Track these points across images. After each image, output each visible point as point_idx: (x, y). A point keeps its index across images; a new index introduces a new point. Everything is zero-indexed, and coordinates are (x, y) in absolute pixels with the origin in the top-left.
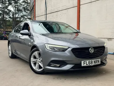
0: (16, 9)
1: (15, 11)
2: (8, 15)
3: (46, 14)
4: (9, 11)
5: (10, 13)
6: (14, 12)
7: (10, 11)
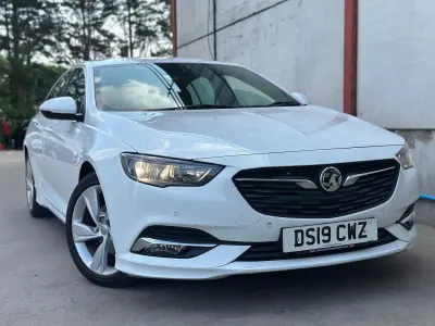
0: (134, 30)
1: (131, 37)
2: (104, 53)
3: (215, 31)
4: (108, 37)
5: (112, 45)
6: (126, 42)
7: (111, 37)
